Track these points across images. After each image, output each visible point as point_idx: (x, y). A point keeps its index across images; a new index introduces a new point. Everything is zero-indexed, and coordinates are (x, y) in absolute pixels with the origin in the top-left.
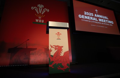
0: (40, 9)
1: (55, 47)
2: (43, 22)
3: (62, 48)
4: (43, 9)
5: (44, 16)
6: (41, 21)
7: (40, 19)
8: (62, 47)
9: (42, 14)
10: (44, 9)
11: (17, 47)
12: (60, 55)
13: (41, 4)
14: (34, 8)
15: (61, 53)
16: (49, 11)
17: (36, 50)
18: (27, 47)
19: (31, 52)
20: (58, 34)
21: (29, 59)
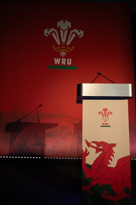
0: (64, 31)
1: (95, 145)
2: (70, 64)
3: (114, 149)
4: (69, 30)
5: (73, 48)
6: (66, 62)
7: (64, 57)
8: (114, 145)
9: (68, 44)
10: (72, 32)
11: (21, 121)
12: (109, 165)
13: (64, 19)
14: (49, 33)
15: (110, 161)
16: (82, 35)
17: (57, 127)
18: (39, 121)
19: (47, 131)
20: (105, 112)
21: (43, 145)
